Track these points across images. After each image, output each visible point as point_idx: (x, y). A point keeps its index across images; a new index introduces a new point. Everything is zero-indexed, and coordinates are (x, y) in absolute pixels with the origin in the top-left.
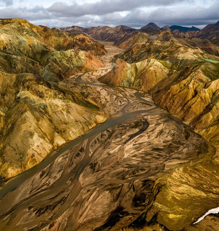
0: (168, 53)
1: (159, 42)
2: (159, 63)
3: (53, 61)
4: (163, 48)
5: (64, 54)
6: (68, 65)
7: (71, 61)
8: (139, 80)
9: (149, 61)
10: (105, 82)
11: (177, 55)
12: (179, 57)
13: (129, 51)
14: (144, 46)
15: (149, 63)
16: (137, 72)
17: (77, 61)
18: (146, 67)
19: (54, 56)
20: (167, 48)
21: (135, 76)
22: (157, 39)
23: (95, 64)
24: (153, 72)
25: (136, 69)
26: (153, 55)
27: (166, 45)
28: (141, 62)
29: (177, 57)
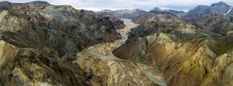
0: (172, 27)
1: (164, 19)
2: (167, 37)
3: (78, 34)
4: (167, 24)
5: (88, 28)
6: (90, 38)
7: (93, 34)
8: (150, 54)
9: (158, 35)
10: (118, 55)
11: (180, 30)
12: (182, 31)
13: (141, 26)
14: (153, 22)
15: (158, 36)
16: (147, 45)
17: (98, 34)
18: (156, 40)
19: (80, 30)
20: (170, 24)
21: (146, 50)
22: (162, 17)
23: (113, 36)
24: (162, 45)
25: (147, 42)
26: (160, 29)
27: (169, 21)
28: (151, 36)
29: (181, 31)
